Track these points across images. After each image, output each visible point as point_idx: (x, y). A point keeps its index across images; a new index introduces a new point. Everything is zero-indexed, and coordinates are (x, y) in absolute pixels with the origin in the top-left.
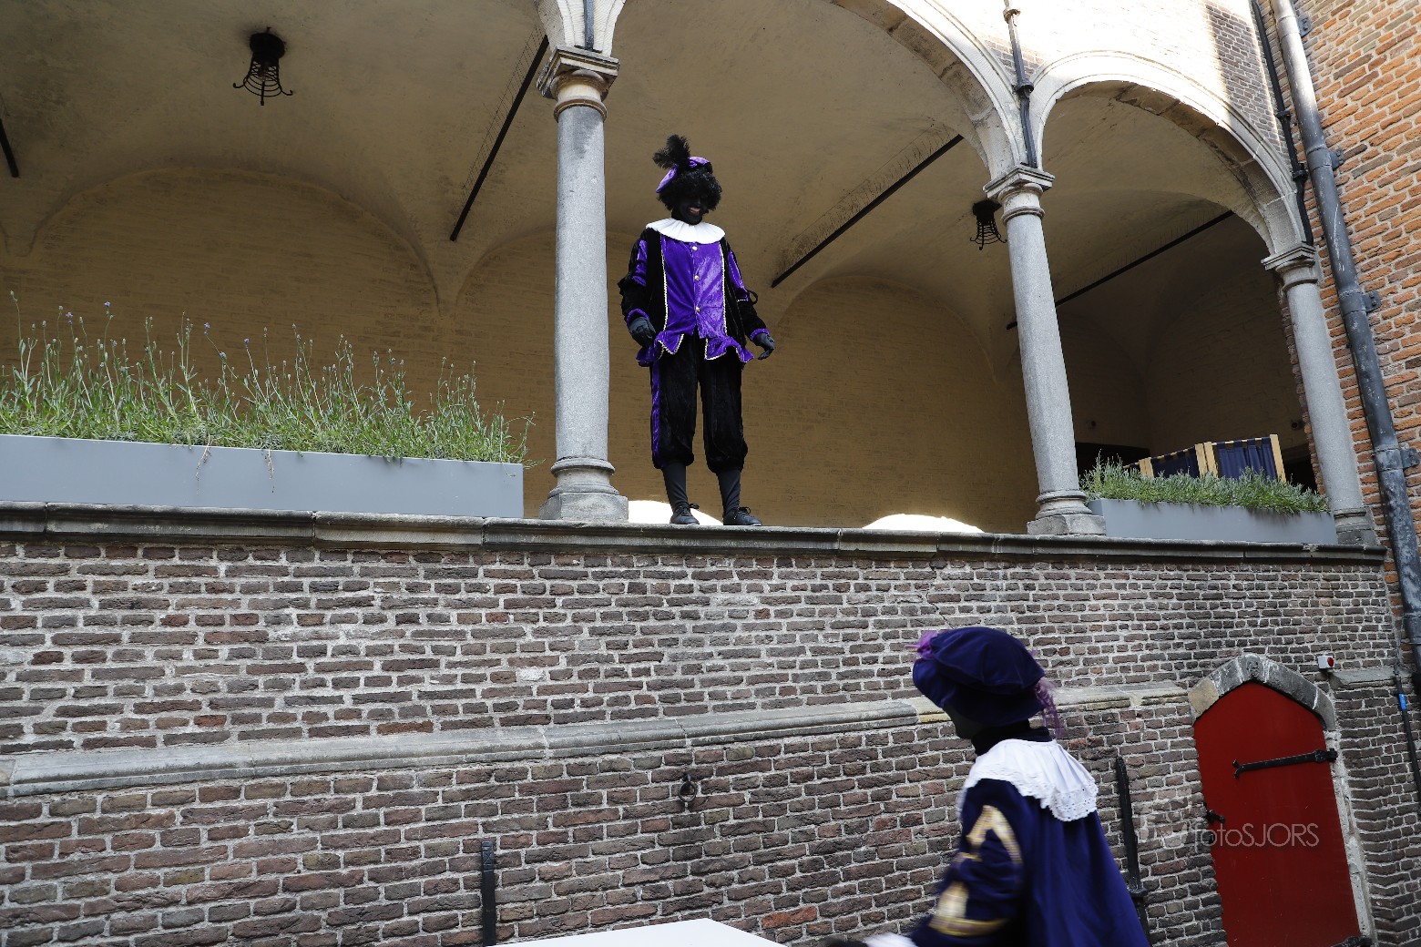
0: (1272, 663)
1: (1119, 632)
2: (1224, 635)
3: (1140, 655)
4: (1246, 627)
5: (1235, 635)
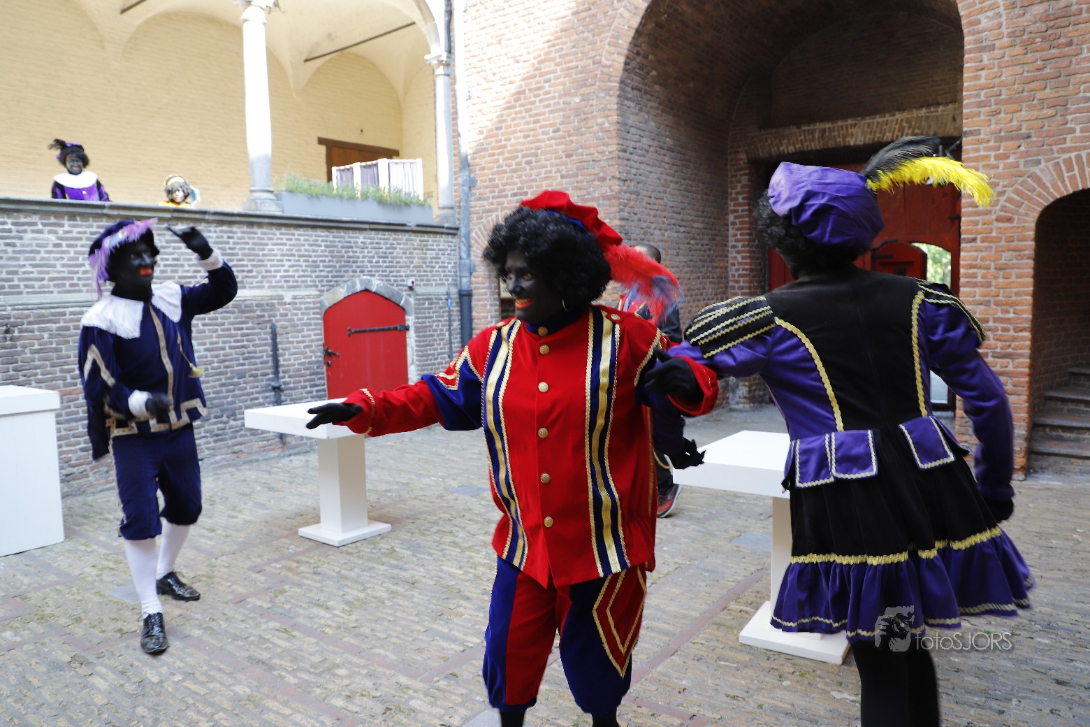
0: (379, 282)
1: (285, 263)
2: (351, 267)
3: (297, 274)
4: (366, 263)
5: (358, 267)
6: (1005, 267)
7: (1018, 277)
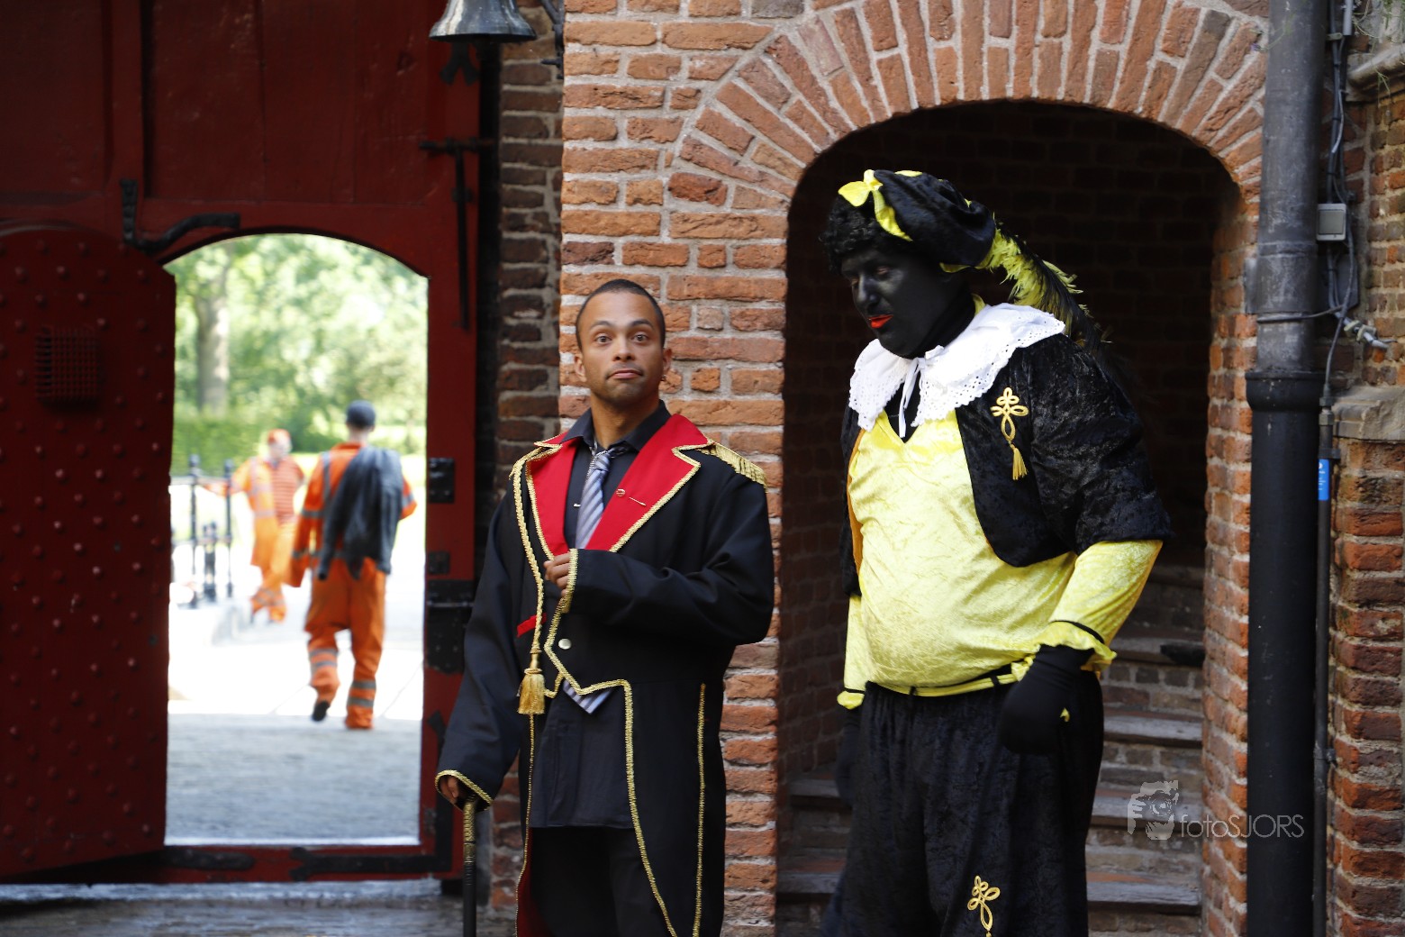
6: (700, 353)
7: (739, 388)
